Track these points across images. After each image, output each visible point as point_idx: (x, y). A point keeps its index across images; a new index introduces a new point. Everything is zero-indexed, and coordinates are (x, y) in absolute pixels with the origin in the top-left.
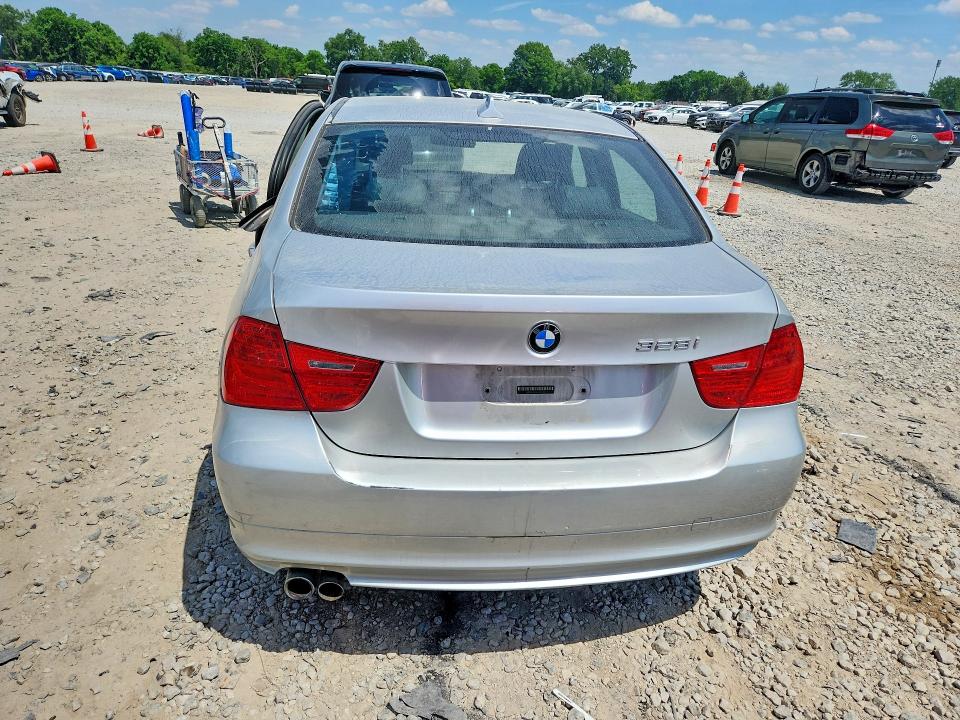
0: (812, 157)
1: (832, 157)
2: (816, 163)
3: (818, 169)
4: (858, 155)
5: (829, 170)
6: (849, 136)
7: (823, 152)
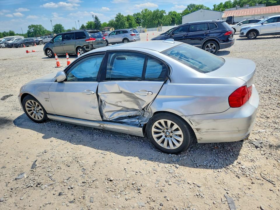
0: (78, 48)
1: (85, 47)
2: (81, 50)
3: (82, 51)
4: (91, 46)
5: (85, 50)
6: (87, 41)
7: (82, 46)
